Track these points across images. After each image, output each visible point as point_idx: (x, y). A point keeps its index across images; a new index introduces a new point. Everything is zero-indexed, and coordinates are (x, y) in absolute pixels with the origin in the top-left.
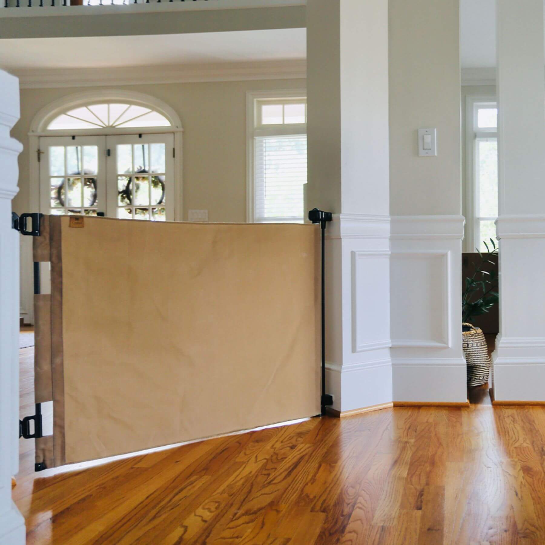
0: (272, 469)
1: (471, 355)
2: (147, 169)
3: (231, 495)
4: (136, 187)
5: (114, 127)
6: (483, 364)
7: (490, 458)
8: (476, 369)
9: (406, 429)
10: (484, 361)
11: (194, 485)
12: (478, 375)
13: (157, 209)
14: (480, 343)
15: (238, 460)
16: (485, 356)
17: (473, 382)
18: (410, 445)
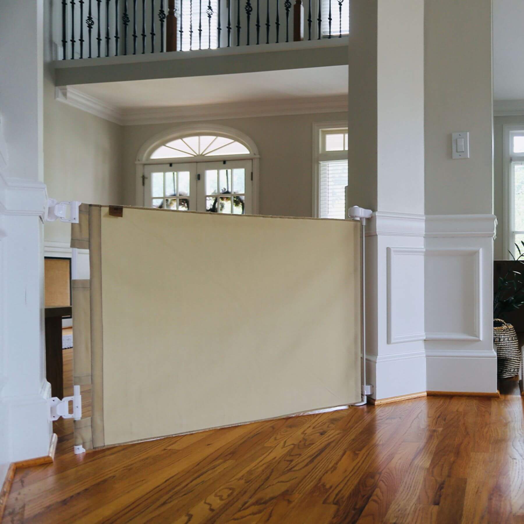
0: (296, 455)
1: (502, 348)
2: (230, 190)
3: (248, 482)
4: (221, 206)
5: (204, 155)
6: (514, 357)
7: (516, 449)
8: (507, 362)
9: (436, 417)
10: (514, 355)
11: (215, 469)
12: (509, 367)
14: (511, 338)
15: (266, 445)
16: (516, 350)
17: (504, 374)
18: (438, 434)
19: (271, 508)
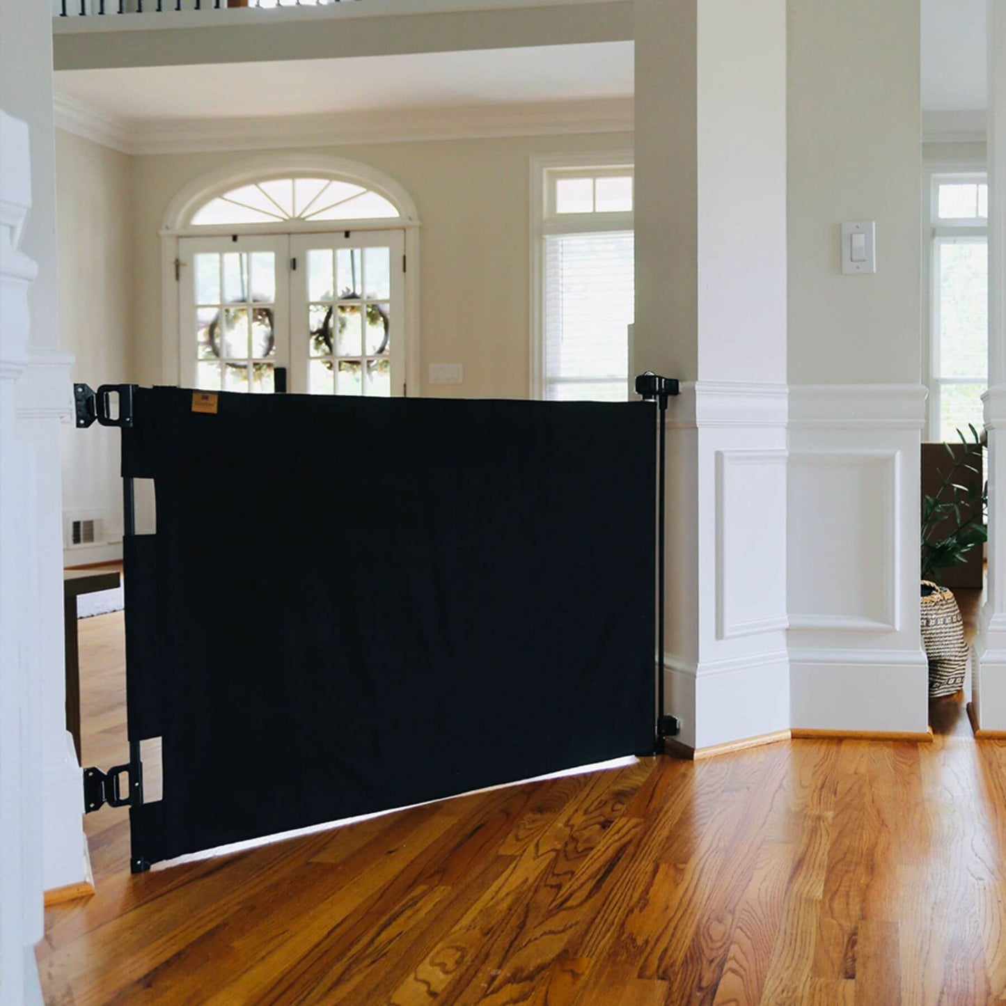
0: (566, 873)
1: (933, 640)
2: (358, 293)
4: (341, 323)
5: (304, 219)
6: (956, 656)
8: (943, 665)
9: (816, 787)
10: (956, 651)
11: (418, 906)
12: (946, 676)
13: (375, 362)
14: (950, 618)
15: (502, 851)
16: (959, 641)
17: (939, 689)
18: (826, 824)
19: (544, 989)
